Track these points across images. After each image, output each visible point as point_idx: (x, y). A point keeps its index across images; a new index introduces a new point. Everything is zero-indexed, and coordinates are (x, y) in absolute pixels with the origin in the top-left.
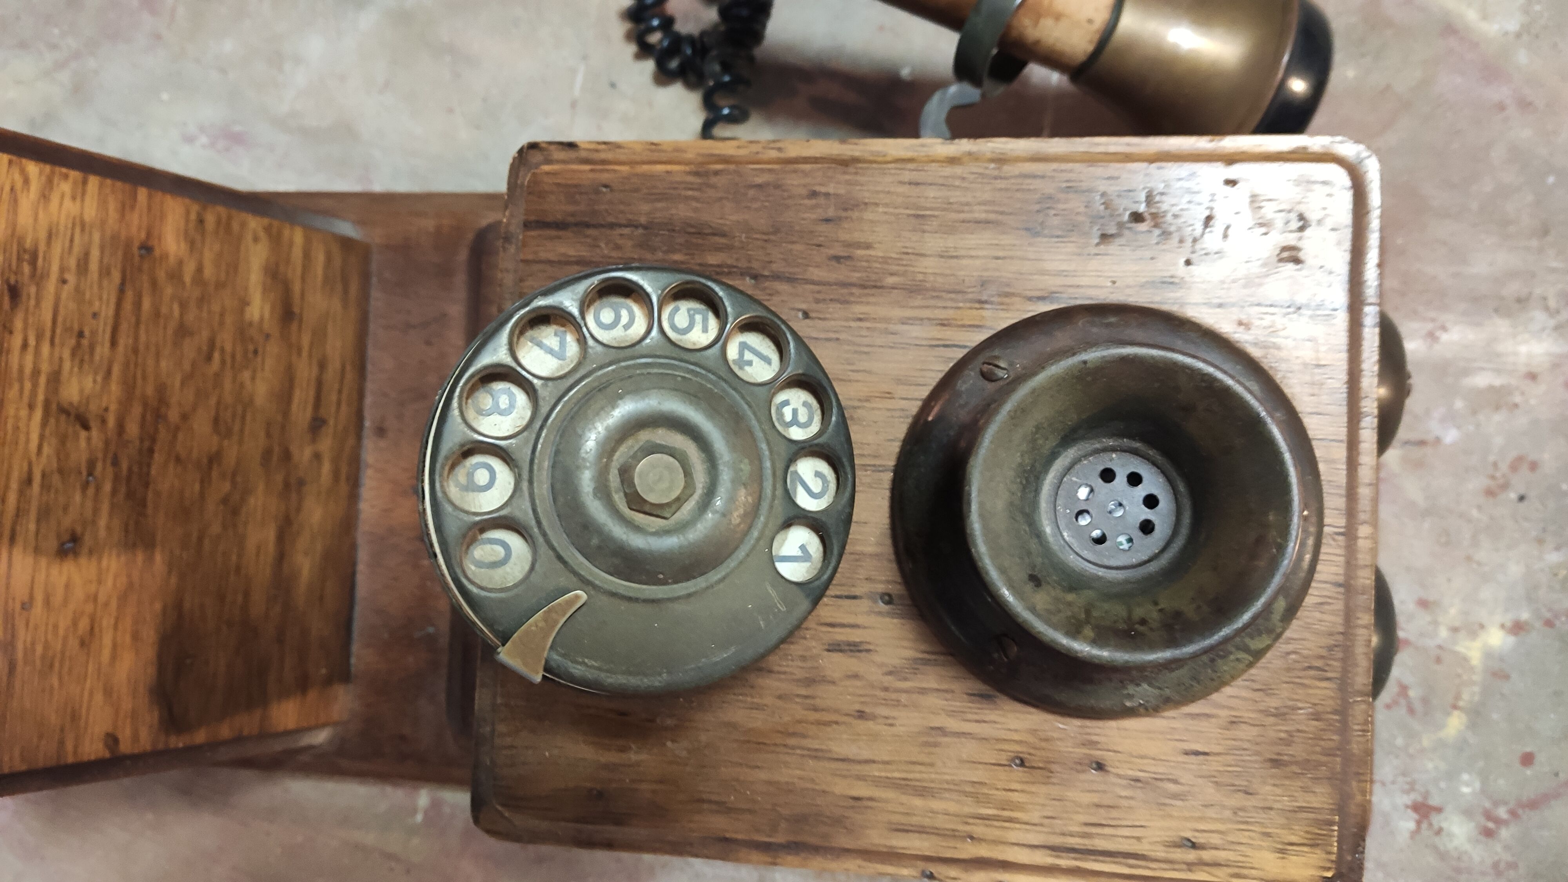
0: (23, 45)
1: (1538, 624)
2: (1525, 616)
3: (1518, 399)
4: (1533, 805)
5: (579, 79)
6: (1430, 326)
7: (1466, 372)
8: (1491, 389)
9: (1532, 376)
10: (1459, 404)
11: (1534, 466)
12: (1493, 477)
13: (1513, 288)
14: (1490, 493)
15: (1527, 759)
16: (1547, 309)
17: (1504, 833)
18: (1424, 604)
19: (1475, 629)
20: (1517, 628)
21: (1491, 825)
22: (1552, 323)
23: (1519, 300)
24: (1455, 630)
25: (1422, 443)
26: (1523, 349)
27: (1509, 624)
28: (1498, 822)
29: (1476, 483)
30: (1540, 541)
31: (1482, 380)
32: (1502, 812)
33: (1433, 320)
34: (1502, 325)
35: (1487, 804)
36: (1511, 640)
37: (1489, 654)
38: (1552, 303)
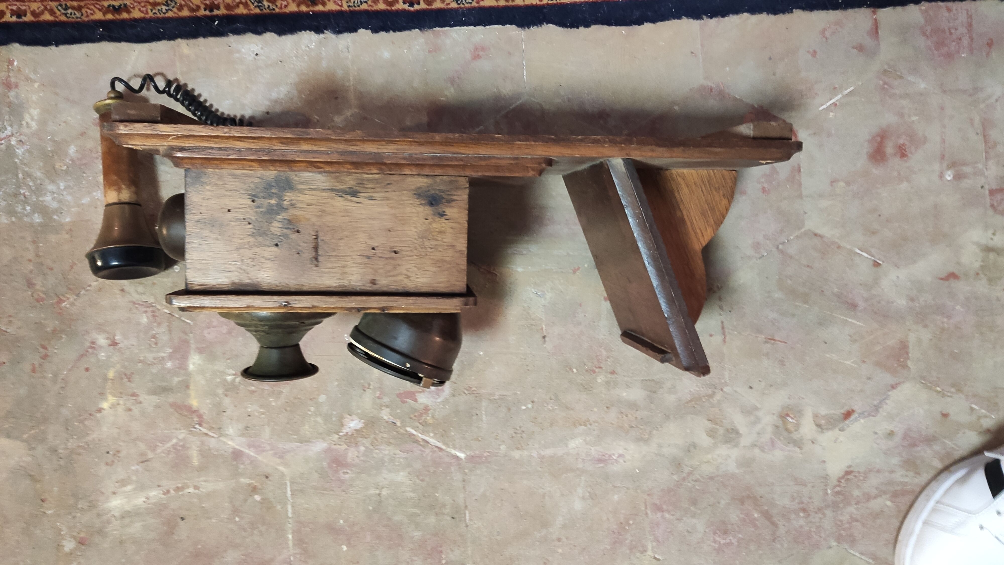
0: (711, 478)
1: (93, 413)
2: (98, 415)
3: (117, 484)
4: (82, 356)
5: (467, 518)
6: (149, 502)
7: (134, 489)
8: (125, 486)
9: (114, 493)
10: (134, 478)
11: (107, 464)
12: (119, 457)
13: (127, 521)
14: (118, 452)
15: (87, 370)
16: (115, 516)
17: (88, 344)
18: (130, 410)
19: (113, 406)
20: (100, 410)
21: (93, 346)
22: (112, 513)
23: (124, 517)
24: (119, 404)
25: (143, 462)
26: (119, 502)
27: (103, 411)
28: (91, 347)
29: (122, 454)
30: (100, 440)
31: (129, 488)
32: (90, 350)
33: (149, 504)
34: (127, 508)
35: (95, 352)
36: (100, 407)
37: (106, 399)
38: (113, 519)
